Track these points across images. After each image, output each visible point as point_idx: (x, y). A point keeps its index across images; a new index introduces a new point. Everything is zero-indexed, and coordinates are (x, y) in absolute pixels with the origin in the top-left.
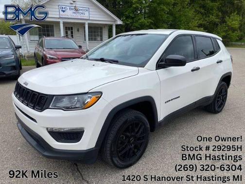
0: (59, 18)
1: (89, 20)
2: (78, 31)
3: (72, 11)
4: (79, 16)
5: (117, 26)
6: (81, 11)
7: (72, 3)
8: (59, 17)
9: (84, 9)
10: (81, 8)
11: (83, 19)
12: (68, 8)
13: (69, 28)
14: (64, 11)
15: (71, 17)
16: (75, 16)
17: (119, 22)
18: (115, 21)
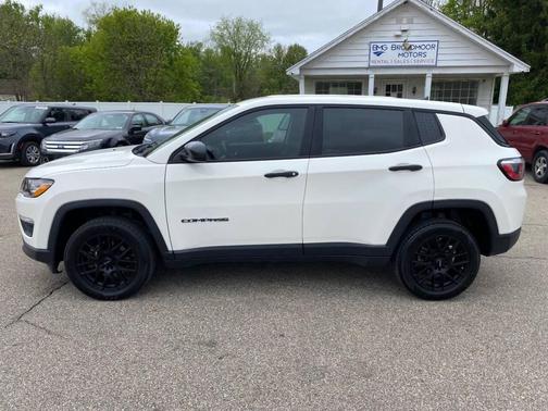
0: (367, 69)
1: (435, 67)
2: (414, 92)
3: (398, 51)
4: (411, 60)
5: (514, 78)
6: (418, 50)
7: (398, 36)
8: (366, 66)
9: (426, 44)
10: (418, 44)
11: (422, 67)
12: (389, 45)
13: (394, 86)
14: (378, 54)
15: (394, 64)
16: (403, 61)
17: (520, 67)
18: (509, 65)
